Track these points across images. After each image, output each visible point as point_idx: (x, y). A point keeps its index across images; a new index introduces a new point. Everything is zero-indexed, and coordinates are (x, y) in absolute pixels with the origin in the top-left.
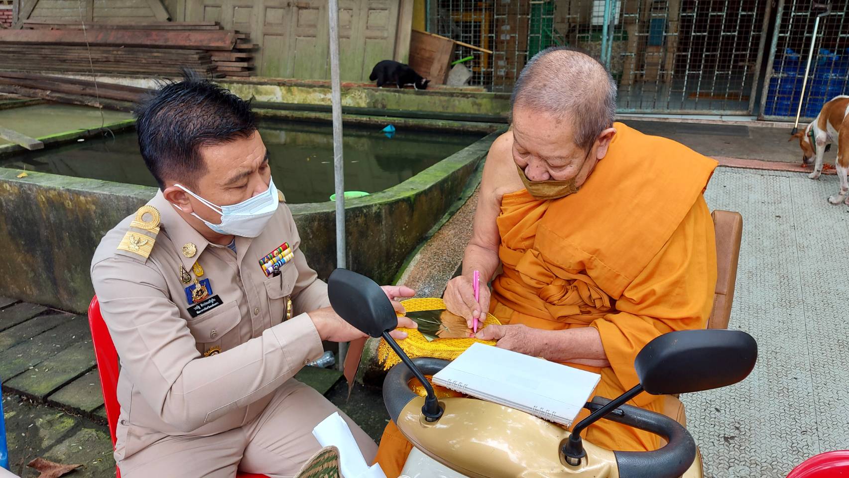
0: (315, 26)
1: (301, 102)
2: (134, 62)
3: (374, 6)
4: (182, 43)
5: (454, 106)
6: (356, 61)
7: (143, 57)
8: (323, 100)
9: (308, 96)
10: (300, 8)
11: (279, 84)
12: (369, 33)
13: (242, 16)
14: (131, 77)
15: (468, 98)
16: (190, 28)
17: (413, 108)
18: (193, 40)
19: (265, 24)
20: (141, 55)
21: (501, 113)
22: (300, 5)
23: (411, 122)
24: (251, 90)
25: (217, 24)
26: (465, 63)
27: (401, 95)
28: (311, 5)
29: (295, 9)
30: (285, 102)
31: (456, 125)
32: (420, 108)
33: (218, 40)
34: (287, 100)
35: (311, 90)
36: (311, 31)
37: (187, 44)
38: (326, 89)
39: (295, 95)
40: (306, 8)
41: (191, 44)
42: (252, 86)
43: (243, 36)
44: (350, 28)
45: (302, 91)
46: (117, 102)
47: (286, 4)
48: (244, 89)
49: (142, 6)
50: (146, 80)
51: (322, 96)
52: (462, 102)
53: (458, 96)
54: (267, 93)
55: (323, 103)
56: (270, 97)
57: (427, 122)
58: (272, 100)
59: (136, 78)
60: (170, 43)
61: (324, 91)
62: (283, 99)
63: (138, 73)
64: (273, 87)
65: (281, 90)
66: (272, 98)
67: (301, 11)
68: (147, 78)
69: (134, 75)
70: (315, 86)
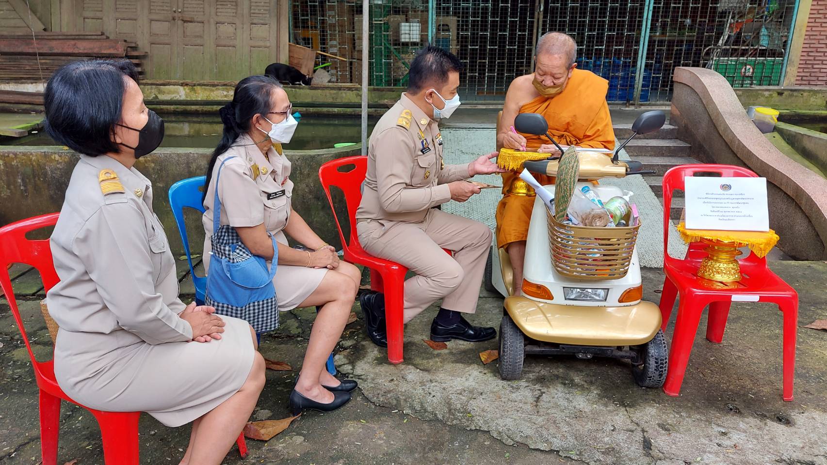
0: (201, 37)
1: (205, 98)
2: (16, 68)
3: (255, 21)
4: (70, 51)
5: (342, 97)
6: (244, 66)
7: (27, 64)
8: (226, 96)
9: (212, 93)
10: (185, 21)
11: (182, 85)
12: (253, 43)
13: (126, 27)
14: (16, 83)
15: (352, 91)
16: (73, 37)
17: (308, 100)
18: (82, 48)
19: (152, 34)
20: (25, 62)
21: (379, 102)
22: (185, 19)
23: (311, 110)
24: (153, 91)
25: (103, 34)
26: (325, 68)
27: (298, 90)
28: (195, 19)
29: (180, 22)
30: (188, 99)
31: (349, 110)
32: (314, 99)
33: (110, 48)
34: (191, 98)
35: (214, 88)
36: (199, 41)
37: (76, 51)
38: (228, 87)
39: (199, 93)
40: (191, 22)
41: (80, 51)
42: (154, 86)
43: (133, 45)
44: (235, 39)
45: (205, 89)
46: (12, 105)
47: (171, 18)
48: (146, 89)
49: (12, 17)
50: (34, 84)
51: (225, 93)
52: (348, 94)
53: (344, 90)
54: (169, 92)
55: (226, 99)
56: (173, 95)
57: (325, 110)
58: (175, 99)
59: (22, 83)
60: (56, 51)
61: (227, 89)
62: (187, 97)
63: (22, 78)
64: (176, 87)
65: (184, 89)
66: (176, 97)
67: (185, 24)
68: (36, 83)
69: (17, 80)
70: (218, 85)
